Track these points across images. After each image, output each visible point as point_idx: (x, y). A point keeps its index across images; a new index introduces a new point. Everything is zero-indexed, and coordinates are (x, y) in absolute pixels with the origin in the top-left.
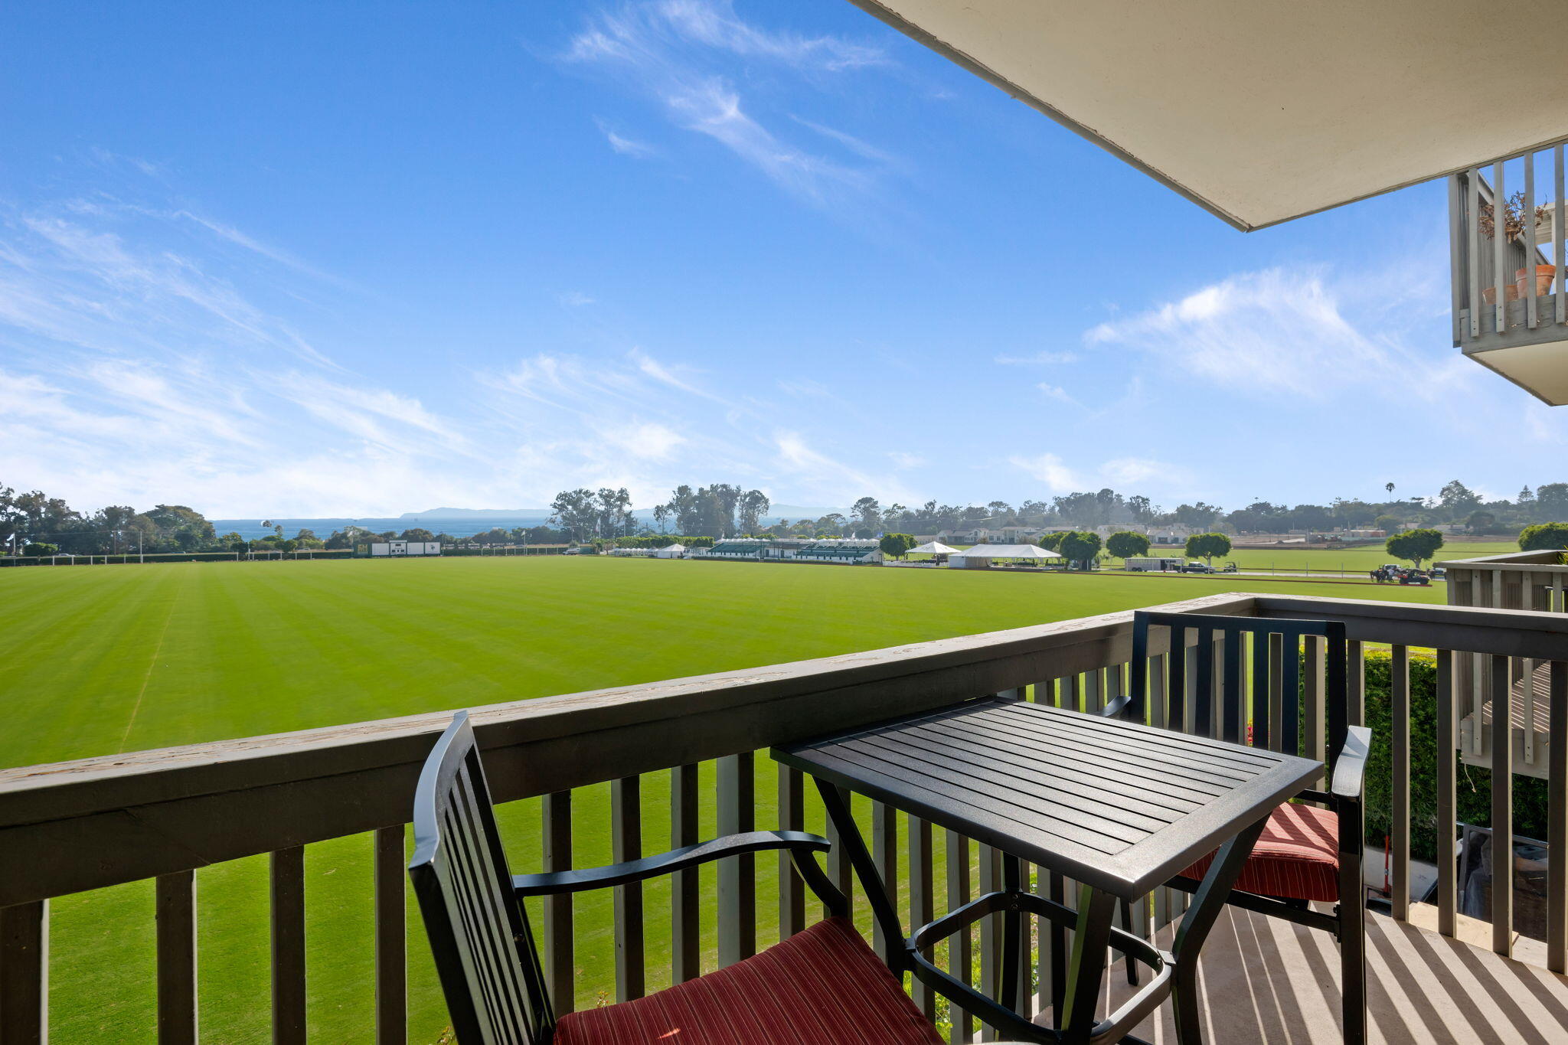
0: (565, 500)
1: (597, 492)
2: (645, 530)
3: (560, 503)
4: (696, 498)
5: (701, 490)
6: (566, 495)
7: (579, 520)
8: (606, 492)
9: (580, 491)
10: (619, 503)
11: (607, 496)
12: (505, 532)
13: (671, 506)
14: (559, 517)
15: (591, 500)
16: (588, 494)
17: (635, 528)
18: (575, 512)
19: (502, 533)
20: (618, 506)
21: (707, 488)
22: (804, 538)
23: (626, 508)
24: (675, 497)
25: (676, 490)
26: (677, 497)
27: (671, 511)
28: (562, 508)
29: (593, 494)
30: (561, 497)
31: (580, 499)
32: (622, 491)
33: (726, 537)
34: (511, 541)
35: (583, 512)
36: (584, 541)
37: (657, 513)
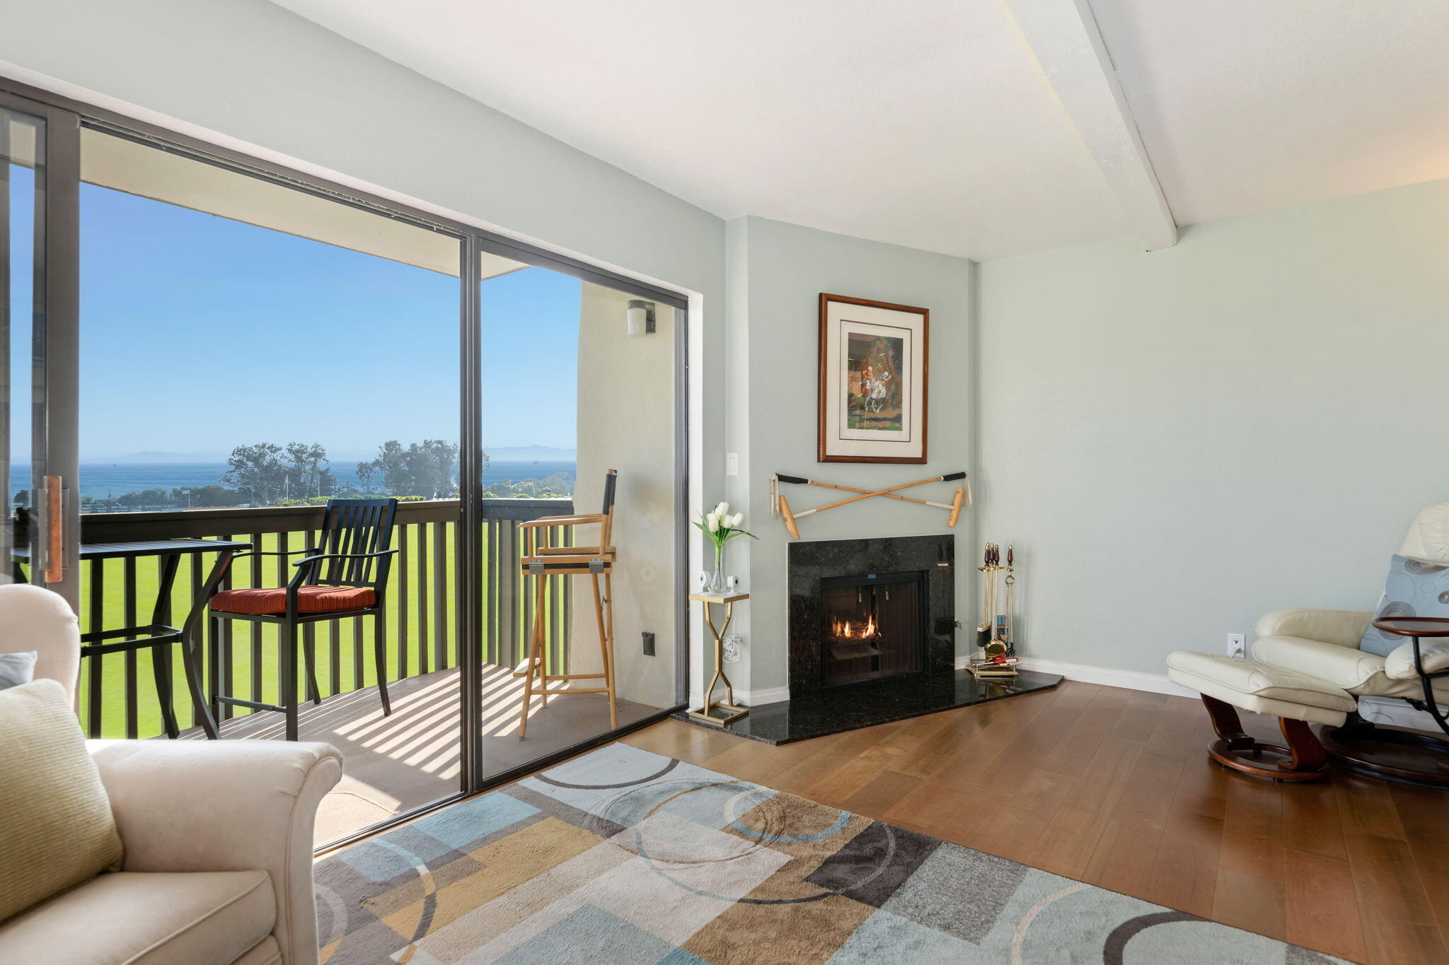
0: (244, 456)
1: (285, 446)
2: (346, 490)
3: (237, 458)
4: (405, 455)
5: (413, 445)
6: (245, 450)
7: (261, 479)
8: (297, 447)
9: (264, 446)
10: (313, 459)
11: (298, 451)
12: (164, 493)
13: (377, 463)
14: (236, 474)
15: (277, 456)
16: (274, 449)
17: (333, 487)
18: (256, 470)
19: (159, 493)
20: (310, 462)
21: (420, 444)
23: (321, 465)
24: (382, 454)
25: (383, 446)
26: (384, 453)
27: (377, 469)
28: (239, 464)
29: (280, 449)
30: (239, 451)
31: (262, 455)
32: (317, 446)
33: (439, 496)
34: (171, 503)
35: (267, 469)
36: (268, 502)
37: (360, 470)
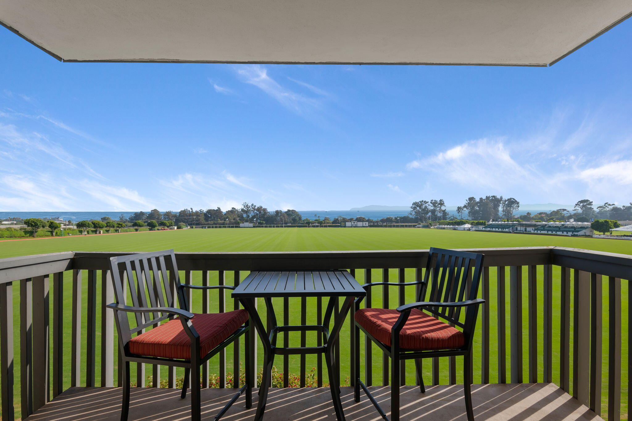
0: (416, 205)
1: (430, 201)
2: (452, 218)
3: (414, 206)
4: (478, 202)
5: (481, 199)
6: (416, 203)
7: (422, 213)
8: (434, 201)
9: (422, 201)
10: (440, 206)
11: (434, 203)
12: (392, 218)
13: (465, 207)
14: (413, 212)
15: (427, 205)
16: (426, 202)
17: (447, 217)
18: (420, 210)
19: (391, 218)
20: (439, 207)
21: (484, 198)
22: (540, 222)
23: (443, 208)
24: (467, 203)
25: (468, 199)
26: (468, 202)
27: (465, 209)
28: (414, 208)
29: (428, 202)
30: (414, 204)
31: (422, 205)
32: (441, 200)
33: (493, 221)
34: (394, 222)
35: (424, 210)
36: (424, 222)
37: (458, 210)
